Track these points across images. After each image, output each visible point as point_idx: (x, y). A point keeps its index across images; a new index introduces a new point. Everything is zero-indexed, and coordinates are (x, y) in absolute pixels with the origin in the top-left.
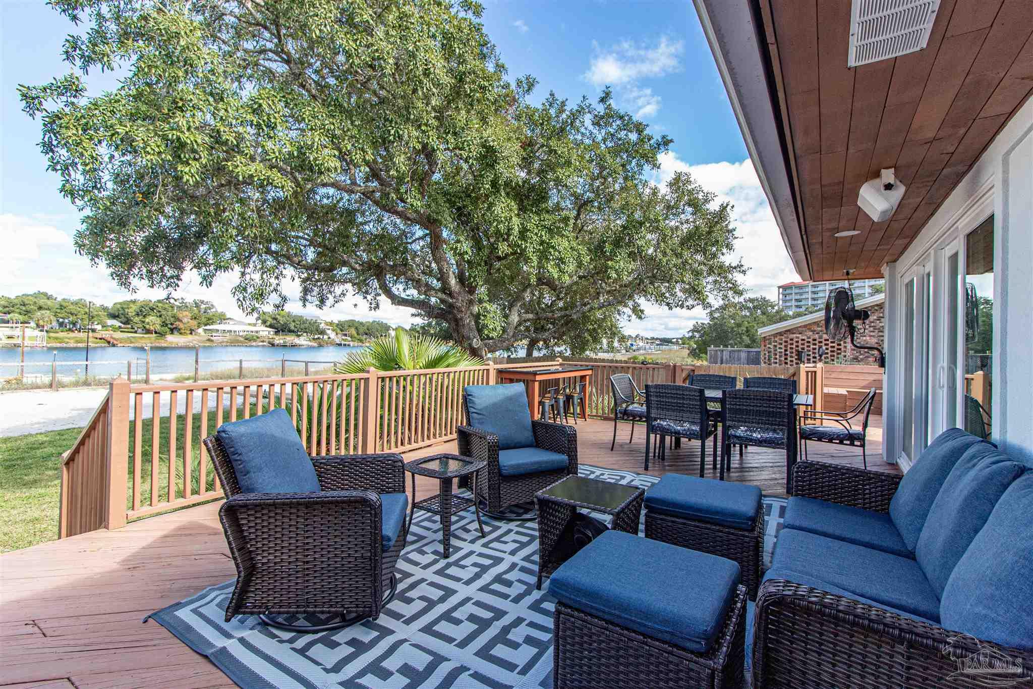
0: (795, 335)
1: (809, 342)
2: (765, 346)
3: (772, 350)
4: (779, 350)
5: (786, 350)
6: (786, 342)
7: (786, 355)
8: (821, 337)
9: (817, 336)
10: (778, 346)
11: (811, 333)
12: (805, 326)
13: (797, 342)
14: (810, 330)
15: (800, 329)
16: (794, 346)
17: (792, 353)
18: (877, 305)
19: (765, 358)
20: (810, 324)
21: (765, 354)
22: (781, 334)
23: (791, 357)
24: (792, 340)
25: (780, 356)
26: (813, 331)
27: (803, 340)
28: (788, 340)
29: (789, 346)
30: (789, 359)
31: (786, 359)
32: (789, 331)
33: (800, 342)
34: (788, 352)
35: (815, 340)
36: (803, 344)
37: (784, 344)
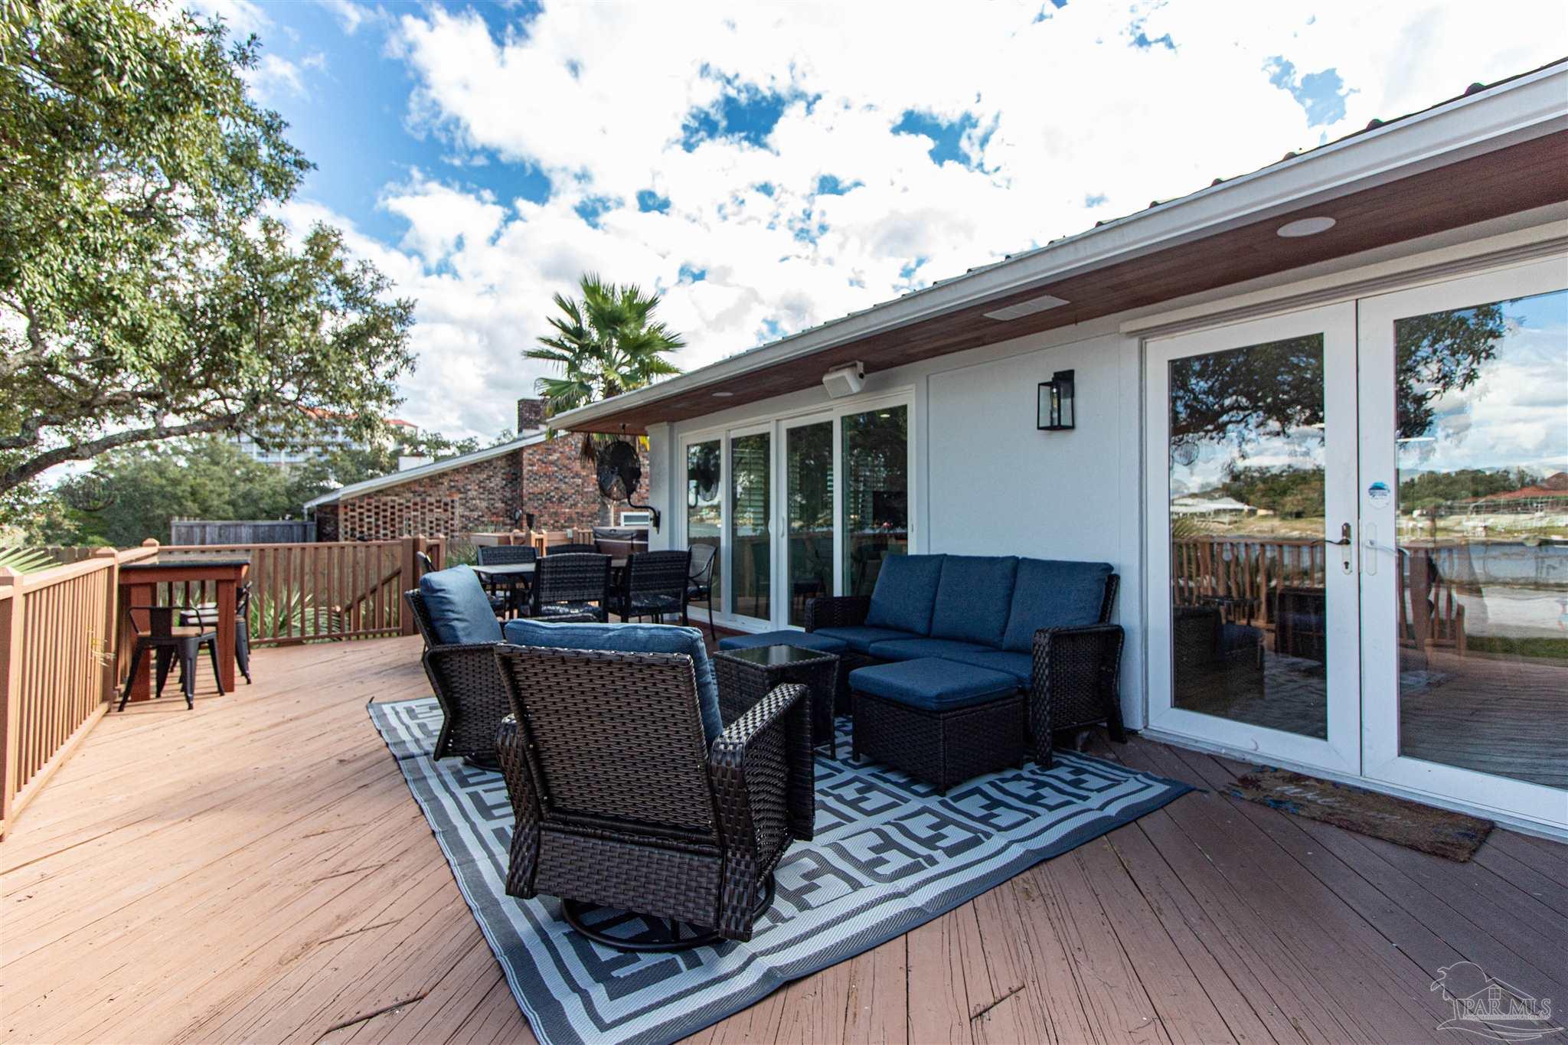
0: (389, 498)
1: (408, 507)
2: (346, 514)
3: (357, 519)
4: (367, 520)
5: (377, 520)
6: (377, 507)
7: (377, 526)
8: (423, 501)
9: (418, 499)
10: (366, 514)
11: (411, 495)
12: (403, 485)
13: (393, 507)
14: (409, 490)
15: (397, 489)
16: (389, 514)
17: (385, 523)
18: (487, 462)
19: (346, 533)
20: (409, 483)
21: (346, 526)
22: (369, 496)
23: (385, 529)
24: (385, 504)
25: (369, 529)
26: (414, 492)
27: (400, 504)
28: (380, 504)
29: (382, 514)
30: (382, 532)
31: (377, 532)
32: (380, 491)
33: (397, 507)
34: (380, 523)
35: (416, 504)
36: (400, 510)
37: (374, 510)
